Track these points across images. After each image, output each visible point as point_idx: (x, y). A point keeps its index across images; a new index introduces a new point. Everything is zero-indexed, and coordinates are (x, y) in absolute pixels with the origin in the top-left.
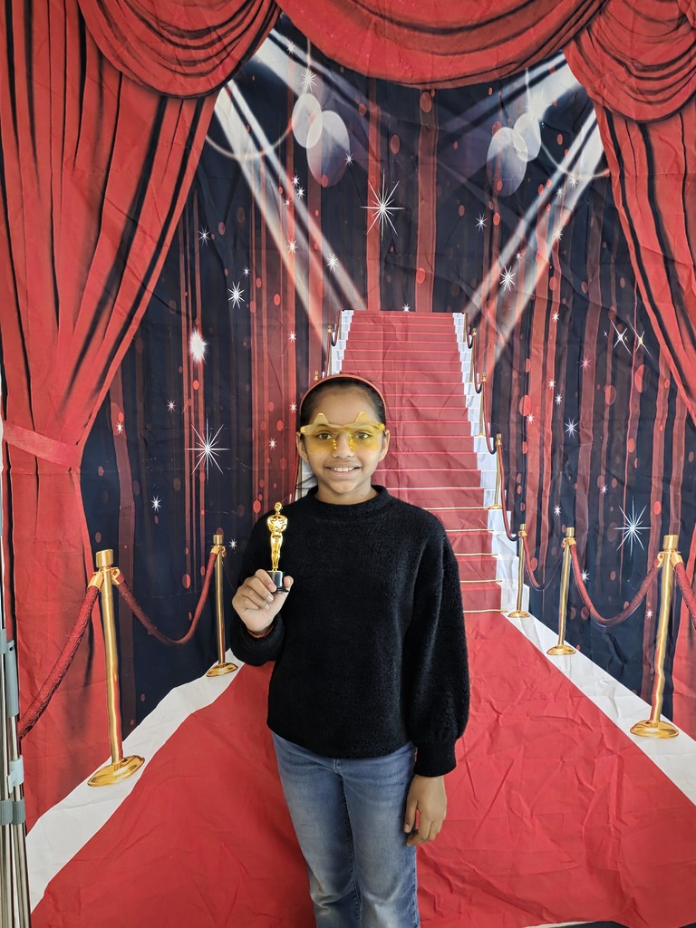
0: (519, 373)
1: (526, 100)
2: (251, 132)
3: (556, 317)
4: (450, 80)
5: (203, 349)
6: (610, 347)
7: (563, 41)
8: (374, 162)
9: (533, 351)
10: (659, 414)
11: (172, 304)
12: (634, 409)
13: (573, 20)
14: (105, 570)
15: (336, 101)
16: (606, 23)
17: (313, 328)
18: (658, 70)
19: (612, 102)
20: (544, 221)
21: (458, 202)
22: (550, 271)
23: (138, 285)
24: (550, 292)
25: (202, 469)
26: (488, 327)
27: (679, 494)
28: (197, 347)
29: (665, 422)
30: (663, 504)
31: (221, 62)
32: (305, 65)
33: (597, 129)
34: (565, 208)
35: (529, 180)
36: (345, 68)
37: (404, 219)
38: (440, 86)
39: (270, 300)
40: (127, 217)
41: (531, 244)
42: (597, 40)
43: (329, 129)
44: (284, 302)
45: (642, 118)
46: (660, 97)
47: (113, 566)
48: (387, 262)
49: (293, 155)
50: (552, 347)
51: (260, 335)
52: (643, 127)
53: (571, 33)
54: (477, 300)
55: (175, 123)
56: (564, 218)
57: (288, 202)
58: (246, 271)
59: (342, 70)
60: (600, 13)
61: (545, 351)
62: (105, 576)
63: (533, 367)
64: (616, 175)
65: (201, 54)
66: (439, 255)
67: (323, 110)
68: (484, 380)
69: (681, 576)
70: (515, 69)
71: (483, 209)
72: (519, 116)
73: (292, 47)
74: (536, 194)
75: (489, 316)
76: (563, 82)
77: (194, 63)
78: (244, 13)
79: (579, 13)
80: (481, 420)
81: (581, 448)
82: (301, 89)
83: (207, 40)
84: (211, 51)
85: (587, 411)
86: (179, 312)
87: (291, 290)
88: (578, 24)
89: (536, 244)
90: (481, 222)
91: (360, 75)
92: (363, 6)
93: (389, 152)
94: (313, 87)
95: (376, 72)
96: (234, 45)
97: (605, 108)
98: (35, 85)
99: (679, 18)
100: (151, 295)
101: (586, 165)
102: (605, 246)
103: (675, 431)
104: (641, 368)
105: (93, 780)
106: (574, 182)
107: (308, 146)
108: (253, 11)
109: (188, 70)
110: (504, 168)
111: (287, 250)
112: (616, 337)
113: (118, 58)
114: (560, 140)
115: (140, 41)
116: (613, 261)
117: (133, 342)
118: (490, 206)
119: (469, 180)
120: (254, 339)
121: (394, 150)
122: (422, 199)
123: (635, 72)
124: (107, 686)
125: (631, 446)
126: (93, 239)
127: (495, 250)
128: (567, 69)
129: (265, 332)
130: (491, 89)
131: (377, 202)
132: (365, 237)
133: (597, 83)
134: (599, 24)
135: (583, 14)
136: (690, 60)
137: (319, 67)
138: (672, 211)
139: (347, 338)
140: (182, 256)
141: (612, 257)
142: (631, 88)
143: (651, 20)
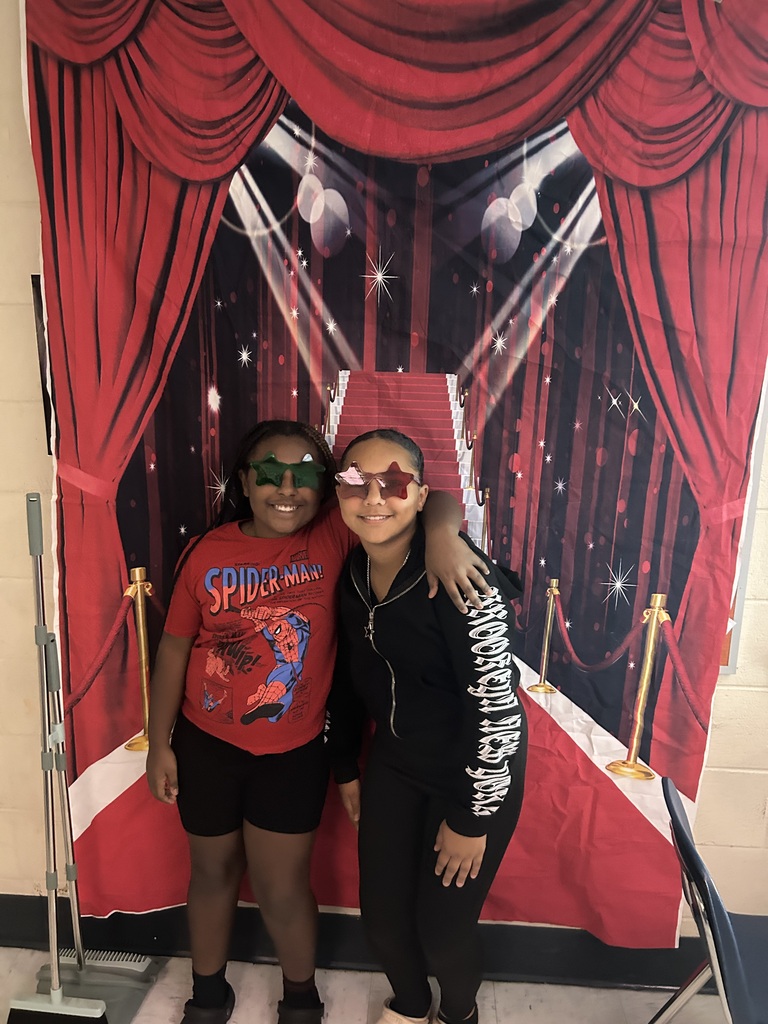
0: (510, 432)
1: (522, 170)
2: (261, 212)
3: (548, 380)
4: (446, 155)
5: (218, 402)
6: (603, 410)
7: (567, 107)
8: (372, 234)
9: (524, 411)
10: (652, 478)
11: (193, 362)
12: (625, 471)
13: (578, 86)
14: (139, 584)
15: (336, 180)
16: (614, 87)
17: (314, 385)
18: (668, 132)
19: (613, 169)
20: (538, 288)
21: (452, 270)
22: (543, 336)
23: (164, 346)
24: (542, 356)
26: (479, 388)
27: (671, 556)
28: (214, 399)
29: (659, 485)
30: (652, 565)
31: (235, 149)
32: (308, 147)
33: (596, 197)
34: (560, 275)
35: (524, 248)
36: (346, 148)
37: (398, 286)
38: (437, 161)
39: (276, 358)
40: (156, 288)
41: (524, 310)
42: (604, 105)
43: (330, 205)
44: (288, 361)
45: (646, 184)
46: (668, 160)
47: (146, 581)
48: (384, 327)
49: (298, 230)
50: (544, 408)
51: (265, 391)
52: (646, 194)
53: (577, 98)
54: (469, 363)
55: (194, 207)
56: (560, 284)
57: (292, 273)
58: (255, 335)
59: (344, 150)
60: (608, 78)
61: (537, 412)
62: (137, 587)
63: (524, 427)
64: (613, 243)
65: (217, 143)
66: (432, 321)
67: (324, 189)
68: (475, 438)
69: (668, 633)
70: (513, 140)
71: (475, 278)
72: (515, 186)
73: (297, 131)
74: (531, 262)
75: (481, 377)
76: (564, 149)
77: (210, 151)
78: (257, 101)
79: (585, 77)
80: (471, 474)
81: (568, 507)
82: (304, 170)
83: (222, 129)
84: (226, 139)
85: (577, 470)
86: (199, 370)
87: (293, 351)
88: (583, 90)
89: (529, 310)
90: (475, 289)
91: (360, 154)
92: (367, 89)
93: (385, 225)
94: (315, 168)
95: (376, 150)
96: (245, 133)
97: (605, 177)
99: (695, 77)
100: (175, 355)
101: (582, 233)
102: (602, 311)
103: (670, 494)
104: (636, 432)
105: (130, 745)
106: (569, 250)
107: (311, 222)
108: (265, 99)
109: (206, 158)
110: (498, 238)
111: (291, 316)
112: (610, 401)
113: (148, 150)
114: (556, 209)
115: (166, 134)
116: (611, 327)
118: (484, 274)
119: (465, 249)
120: (260, 396)
121: (391, 222)
122: (417, 268)
123: (643, 137)
124: (140, 675)
125: (621, 506)
126: (130, 309)
127: (487, 316)
128: (568, 138)
129: (270, 389)
130: (487, 162)
131: (374, 271)
132: (363, 302)
133: (598, 151)
134: (607, 90)
135: (590, 79)
136: (703, 121)
137: (322, 148)
138: (676, 277)
139: (344, 396)
140: (201, 322)
141: (610, 324)
142: (637, 154)
143: (663, 80)
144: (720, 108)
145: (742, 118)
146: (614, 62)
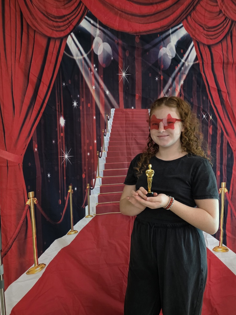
1: (170, 39)
2: (79, 50)
4: (145, 32)
5: (64, 122)
6: (201, 119)
7: (182, 19)
8: (121, 59)
10: (218, 142)
11: (53, 107)
12: (210, 140)
13: (185, 12)
14: (32, 199)
15: (107, 39)
16: (196, 13)
17: (102, 114)
18: (213, 28)
19: (199, 39)
20: (177, 78)
21: (149, 72)
22: (180, 94)
23: (41, 101)
25: (64, 163)
27: (226, 168)
28: (62, 121)
29: (220, 144)
30: (220, 172)
32: (97, 27)
33: (194, 48)
34: (184, 74)
35: (172, 65)
37: (131, 77)
38: (142, 34)
39: (87, 105)
40: (38, 78)
41: (174, 85)
42: (193, 19)
43: (105, 48)
44: (92, 106)
45: (209, 44)
46: (214, 37)
47: (34, 197)
48: (126, 93)
49: (93, 57)
51: (83, 117)
52: (209, 47)
53: (184, 16)
55: (53, 47)
56: (184, 77)
57: (92, 73)
58: (78, 96)
59: (109, 29)
60: (194, 10)
62: (31, 201)
64: (201, 63)
65: (62, 24)
66: (143, 90)
67: (103, 42)
69: (228, 196)
70: (166, 28)
71: (156, 74)
72: (168, 43)
73: (92, 22)
74: (175, 69)
76: (183, 32)
77: (59, 27)
78: (76, 10)
79: (187, 10)
82: (95, 35)
83: (64, 19)
84: (65, 23)
86: (56, 110)
87: (93, 102)
88: (186, 14)
89: (175, 86)
90: (157, 79)
91: (115, 31)
92: (116, 8)
93: (125, 56)
94: (100, 35)
95: (121, 29)
96: (73, 21)
97: (196, 41)
98: (6, 35)
99: (219, 12)
100: (46, 104)
101: (191, 59)
102: (198, 86)
103: (224, 147)
104: (212, 126)
105: (28, 272)
106: (187, 65)
107: (98, 54)
108: (79, 10)
109: (58, 29)
110: (164, 61)
111: (92, 88)
112: (203, 116)
113: (34, 25)
114: (182, 51)
115: (41, 20)
116: (201, 91)
117: (40, 120)
118: (160, 73)
119: (153, 65)
120: (82, 119)
121: (127, 55)
122: (137, 71)
123: (206, 29)
124: (32, 239)
125: (209, 153)
126: (26, 86)
127: (162, 88)
128: (183, 29)
129: (85, 116)
130: (159, 35)
131: (122, 72)
132: (118, 84)
133: (193, 33)
134: (194, 14)
135: (188, 11)
136: (224, 25)
137: (101, 28)
138: (220, 74)
139: (113, 118)
140: (56, 91)
141: (201, 90)
142: (205, 34)
143: (211, 12)
144: (228, 21)
145: (235, 24)
146: (195, 6)
